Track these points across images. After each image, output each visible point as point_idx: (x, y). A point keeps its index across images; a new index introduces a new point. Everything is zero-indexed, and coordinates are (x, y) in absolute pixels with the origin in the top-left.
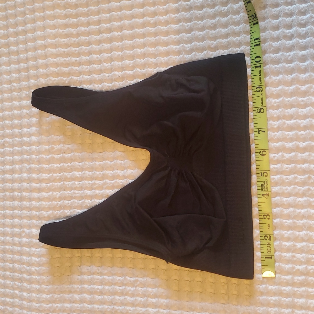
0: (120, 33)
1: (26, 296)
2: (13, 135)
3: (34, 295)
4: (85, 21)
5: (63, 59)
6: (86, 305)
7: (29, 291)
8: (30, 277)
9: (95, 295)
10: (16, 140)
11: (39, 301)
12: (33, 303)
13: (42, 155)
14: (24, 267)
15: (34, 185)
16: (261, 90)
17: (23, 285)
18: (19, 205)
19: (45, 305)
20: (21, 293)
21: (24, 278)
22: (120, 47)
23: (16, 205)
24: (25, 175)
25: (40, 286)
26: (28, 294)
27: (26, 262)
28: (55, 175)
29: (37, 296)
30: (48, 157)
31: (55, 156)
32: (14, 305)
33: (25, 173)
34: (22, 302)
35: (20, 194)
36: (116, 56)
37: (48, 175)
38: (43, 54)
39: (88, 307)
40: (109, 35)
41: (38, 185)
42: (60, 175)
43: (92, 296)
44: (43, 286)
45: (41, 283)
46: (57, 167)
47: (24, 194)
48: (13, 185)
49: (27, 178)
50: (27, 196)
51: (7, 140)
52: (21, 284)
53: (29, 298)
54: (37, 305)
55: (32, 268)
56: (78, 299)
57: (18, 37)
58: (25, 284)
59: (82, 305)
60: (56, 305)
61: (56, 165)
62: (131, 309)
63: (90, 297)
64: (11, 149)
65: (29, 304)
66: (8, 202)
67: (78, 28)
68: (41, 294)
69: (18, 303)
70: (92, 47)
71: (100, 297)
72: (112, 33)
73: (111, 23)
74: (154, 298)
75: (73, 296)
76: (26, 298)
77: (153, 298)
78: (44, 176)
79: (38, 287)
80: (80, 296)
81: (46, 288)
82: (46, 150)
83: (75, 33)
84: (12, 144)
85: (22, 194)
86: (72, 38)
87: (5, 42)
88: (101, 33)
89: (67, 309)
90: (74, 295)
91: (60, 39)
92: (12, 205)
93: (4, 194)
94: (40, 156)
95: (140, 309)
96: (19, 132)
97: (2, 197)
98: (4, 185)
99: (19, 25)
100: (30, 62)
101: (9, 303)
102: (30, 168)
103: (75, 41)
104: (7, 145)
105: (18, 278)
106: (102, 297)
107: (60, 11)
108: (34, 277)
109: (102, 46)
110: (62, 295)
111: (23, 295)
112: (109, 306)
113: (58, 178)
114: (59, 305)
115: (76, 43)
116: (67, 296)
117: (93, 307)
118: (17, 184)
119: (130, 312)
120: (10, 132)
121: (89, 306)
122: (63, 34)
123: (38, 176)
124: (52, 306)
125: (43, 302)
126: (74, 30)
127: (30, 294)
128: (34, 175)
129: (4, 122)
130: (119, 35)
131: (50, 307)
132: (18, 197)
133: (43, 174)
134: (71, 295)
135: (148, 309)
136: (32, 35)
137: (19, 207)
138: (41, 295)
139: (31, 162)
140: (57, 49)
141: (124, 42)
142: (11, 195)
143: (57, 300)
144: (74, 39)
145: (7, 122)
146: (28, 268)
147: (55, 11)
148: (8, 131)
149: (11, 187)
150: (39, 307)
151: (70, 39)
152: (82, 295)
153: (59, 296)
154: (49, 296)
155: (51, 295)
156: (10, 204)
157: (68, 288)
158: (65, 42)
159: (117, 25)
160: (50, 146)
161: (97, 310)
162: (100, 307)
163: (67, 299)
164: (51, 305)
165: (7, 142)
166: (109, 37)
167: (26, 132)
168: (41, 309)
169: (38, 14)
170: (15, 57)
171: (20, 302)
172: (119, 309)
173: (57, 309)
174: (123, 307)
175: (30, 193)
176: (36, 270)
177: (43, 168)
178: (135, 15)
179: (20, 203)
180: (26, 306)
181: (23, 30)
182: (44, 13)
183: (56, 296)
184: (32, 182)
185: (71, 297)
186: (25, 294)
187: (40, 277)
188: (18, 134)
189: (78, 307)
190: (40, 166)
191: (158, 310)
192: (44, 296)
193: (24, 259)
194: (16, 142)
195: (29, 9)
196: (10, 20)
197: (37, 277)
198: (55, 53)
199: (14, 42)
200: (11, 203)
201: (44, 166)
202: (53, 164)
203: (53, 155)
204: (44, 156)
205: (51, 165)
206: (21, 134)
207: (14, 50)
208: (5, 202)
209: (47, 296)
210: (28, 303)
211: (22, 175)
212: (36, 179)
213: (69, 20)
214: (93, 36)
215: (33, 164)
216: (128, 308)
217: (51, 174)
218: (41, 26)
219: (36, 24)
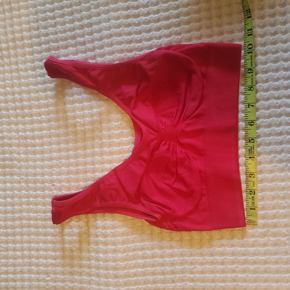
0: (177, 20)
1: (102, 257)
2: (83, 116)
3: (110, 255)
4: (146, 12)
5: (127, 46)
6: (158, 259)
7: (106, 252)
8: (106, 239)
9: (166, 250)
10: (86, 120)
11: (115, 261)
12: (110, 262)
13: (113, 131)
14: (99, 231)
15: (106, 157)
16: (252, 71)
17: (99, 247)
18: (92, 177)
19: (121, 263)
20: (97, 255)
21: (100, 241)
22: (178, 32)
23: (89, 177)
24: (97, 149)
25: (116, 247)
26: (105, 255)
27: (101, 226)
28: (124, 147)
29: (114, 255)
30: (117, 132)
31: (124, 131)
32: (91, 266)
33: (96, 148)
34: (98, 263)
35: (92, 167)
36: (175, 40)
37: (118, 148)
38: (109, 42)
39: (160, 261)
40: (168, 22)
41: (109, 157)
42: (128, 147)
43: (163, 250)
44: (118, 246)
45: (116, 243)
46: (126, 140)
47: (97, 166)
48: (86, 159)
49: (99, 152)
50: (100, 168)
51: (78, 120)
52: (97, 246)
53: (105, 258)
54: (114, 264)
55: (108, 231)
56: (150, 255)
57: (84, 29)
58: (101, 246)
59: (154, 259)
60: (130, 262)
61: (125, 139)
62: (200, 258)
63: (161, 251)
64: (83, 128)
65: (106, 264)
66: (81, 175)
67: (140, 18)
68: (117, 253)
69: (95, 264)
70: (153, 33)
71: (171, 251)
72: (170, 20)
73: (170, 12)
74: (221, 247)
75: (145, 252)
76: (103, 258)
77: (219, 247)
78: (115, 149)
79: (113, 247)
80: (152, 252)
81: (121, 248)
82: (116, 126)
83: (137, 22)
84: (83, 124)
85: (95, 166)
86: (134, 27)
87: (72, 34)
88: (161, 21)
89: (141, 264)
90: (147, 251)
91: (124, 28)
92: (85, 177)
93: (77, 167)
94: (111, 131)
95: (208, 258)
96: (89, 113)
97: (75, 170)
98: (77, 160)
99: (85, 19)
100: (97, 50)
101: (86, 265)
102: (102, 143)
103: (137, 29)
104: (78, 125)
105: (94, 241)
106: (173, 250)
107: (123, 4)
108: (110, 239)
109: (162, 31)
110: (135, 252)
111: (99, 256)
112: (179, 258)
113: (127, 150)
114: (133, 262)
115: (138, 30)
116: (140, 253)
117: (165, 260)
118: (90, 158)
119: (199, 261)
120: (81, 113)
121: (160, 259)
122: (127, 23)
123: (109, 149)
124: (128, 263)
125: (119, 260)
126: (136, 20)
127: (106, 255)
128: (106, 149)
129: (74, 105)
130: (177, 22)
131: (126, 265)
132: (91, 170)
133: (114, 147)
134: (144, 252)
135: (216, 257)
136: (98, 26)
137: (92, 178)
138: (117, 255)
139: (103, 137)
140: (122, 37)
141: (182, 26)
142: (83, 168)
143: (132, 257)
144: (136, 28)
145: (77, 105)
146: (103, 231)
147: (118, 4)
148: (79, 113)
149: (84, 161)
150: (115, 265)
151: (133, 28)
152: (154, 251)
153: (133, 253)
154: (124, 255)
155: (126, 254)
156: (83, 177)
157: (141, 245)
158: (128, 31)
159: (175, 13)
160: (120, 122)
161: (169, 263)
162: (171, 259)
163: (141, 255)
164: (126, 262)
165: (79, 122)
166: (168, 23)
167: (96, 112)
168: (118, 267)
169: (103, 8)
170: (82, 47)
171: (96, 263)
172: (189, 260)
173: (132, 265)
174: (193, 258)
175: (103, 165)
176: (111, 232)
177: (113, 142)
178: (191, 3)
179: (93, 175)
180: (103, 266)
181: (88, 23)
182: (109, 6)
183: (130, 254)
184: (104, 155)
185: (143, 253)
186: (101, 255)
187: (115, 238)
188: (89, 114)
189: (150, 262)
190: (111, 140)
191: (225, 258)
192: (120, 255)
193: (99, 224)
194: (86, 122)
195: (93, 4)
196: (76, 15)
197: (113, 239)
198: (121, 40)
199: (80, 34)
200: (84, 175)
201: (115, 140)
202: (122, 138)
203: (122, 130)
204: (115, 132)
205: (120, 139)
206: (91, 114)
207: (80, 41)
208: (78, 175)
209: (122, 254)
210: (104, 263)
211: (94, 149)
212: (108, 152)
213: (131, 11)
214: (153, 23)
215: (104, 139)
216: (197, 258)
217: (121, 147)
218: (106, 18)
219: (101, 16)
